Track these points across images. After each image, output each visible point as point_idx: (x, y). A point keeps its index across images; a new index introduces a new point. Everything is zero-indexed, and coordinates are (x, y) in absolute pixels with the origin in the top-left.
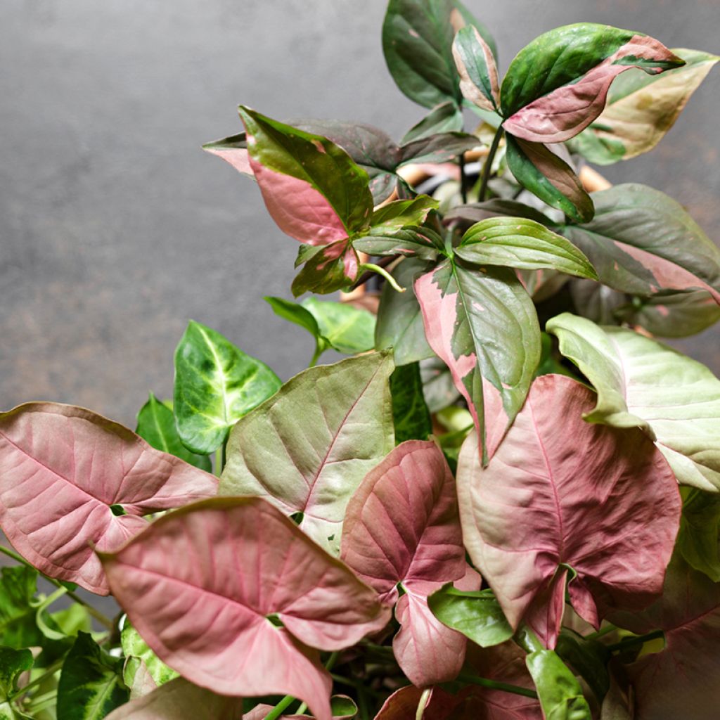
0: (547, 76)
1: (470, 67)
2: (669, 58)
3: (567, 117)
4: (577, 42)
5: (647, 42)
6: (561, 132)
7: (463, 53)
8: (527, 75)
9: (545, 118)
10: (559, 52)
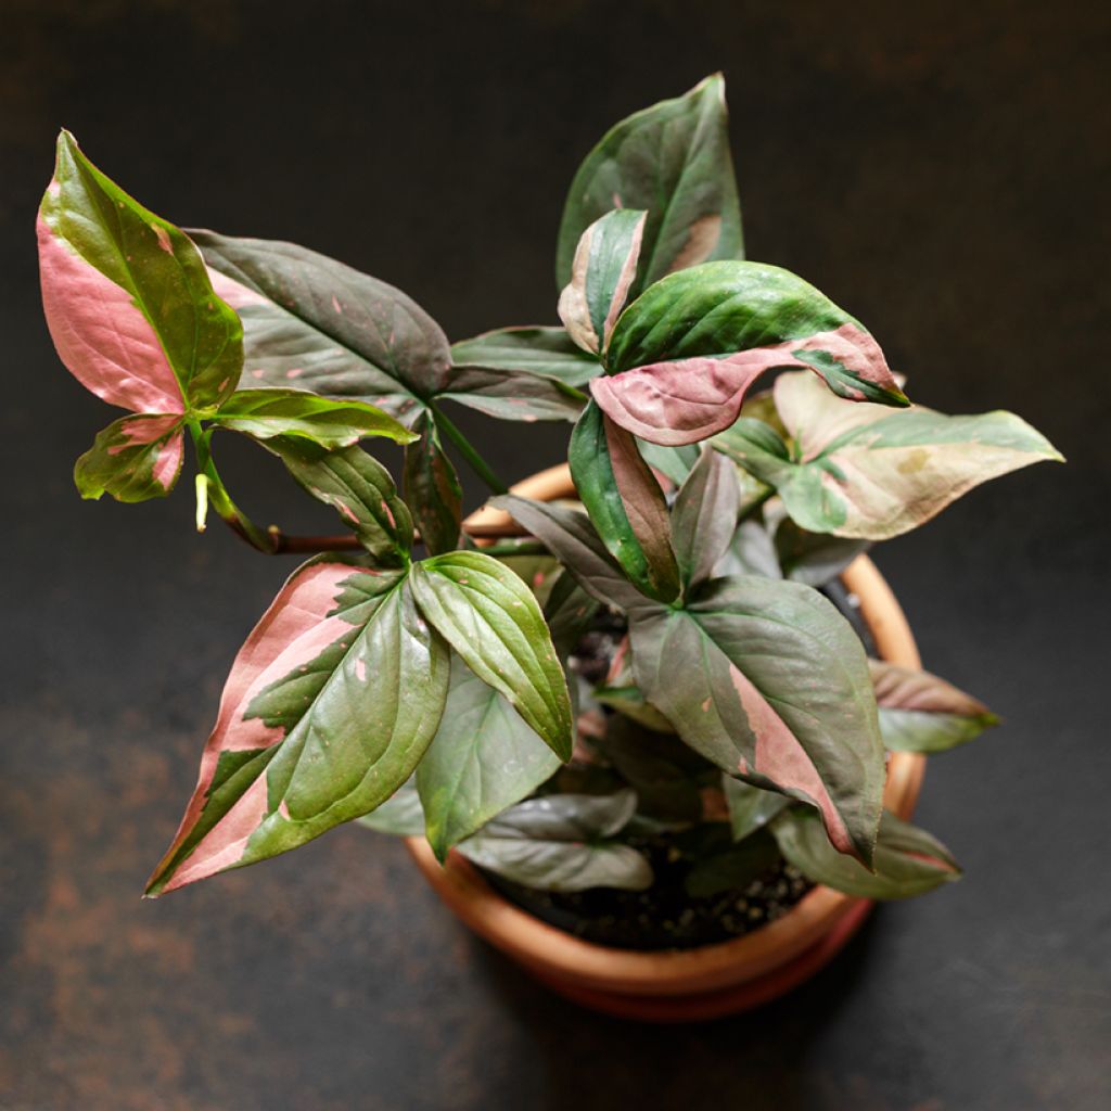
0: (688, 329)
1: (595, 268)
2: (885, 383)
3: (686, 408)
4: (755, 294)
5: (862, 342)
6: (668, 430)
7: (597, 244)
8: (663, 315)
9: (657, 396)
10: (721, 298)
